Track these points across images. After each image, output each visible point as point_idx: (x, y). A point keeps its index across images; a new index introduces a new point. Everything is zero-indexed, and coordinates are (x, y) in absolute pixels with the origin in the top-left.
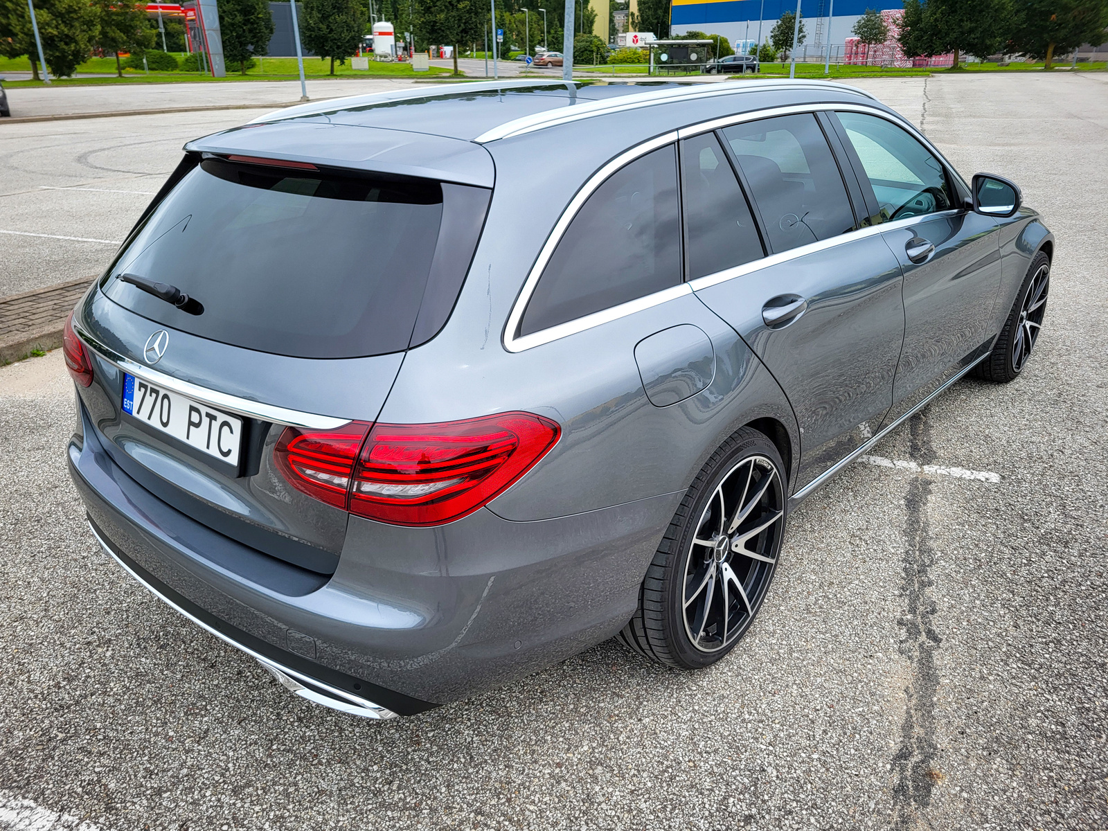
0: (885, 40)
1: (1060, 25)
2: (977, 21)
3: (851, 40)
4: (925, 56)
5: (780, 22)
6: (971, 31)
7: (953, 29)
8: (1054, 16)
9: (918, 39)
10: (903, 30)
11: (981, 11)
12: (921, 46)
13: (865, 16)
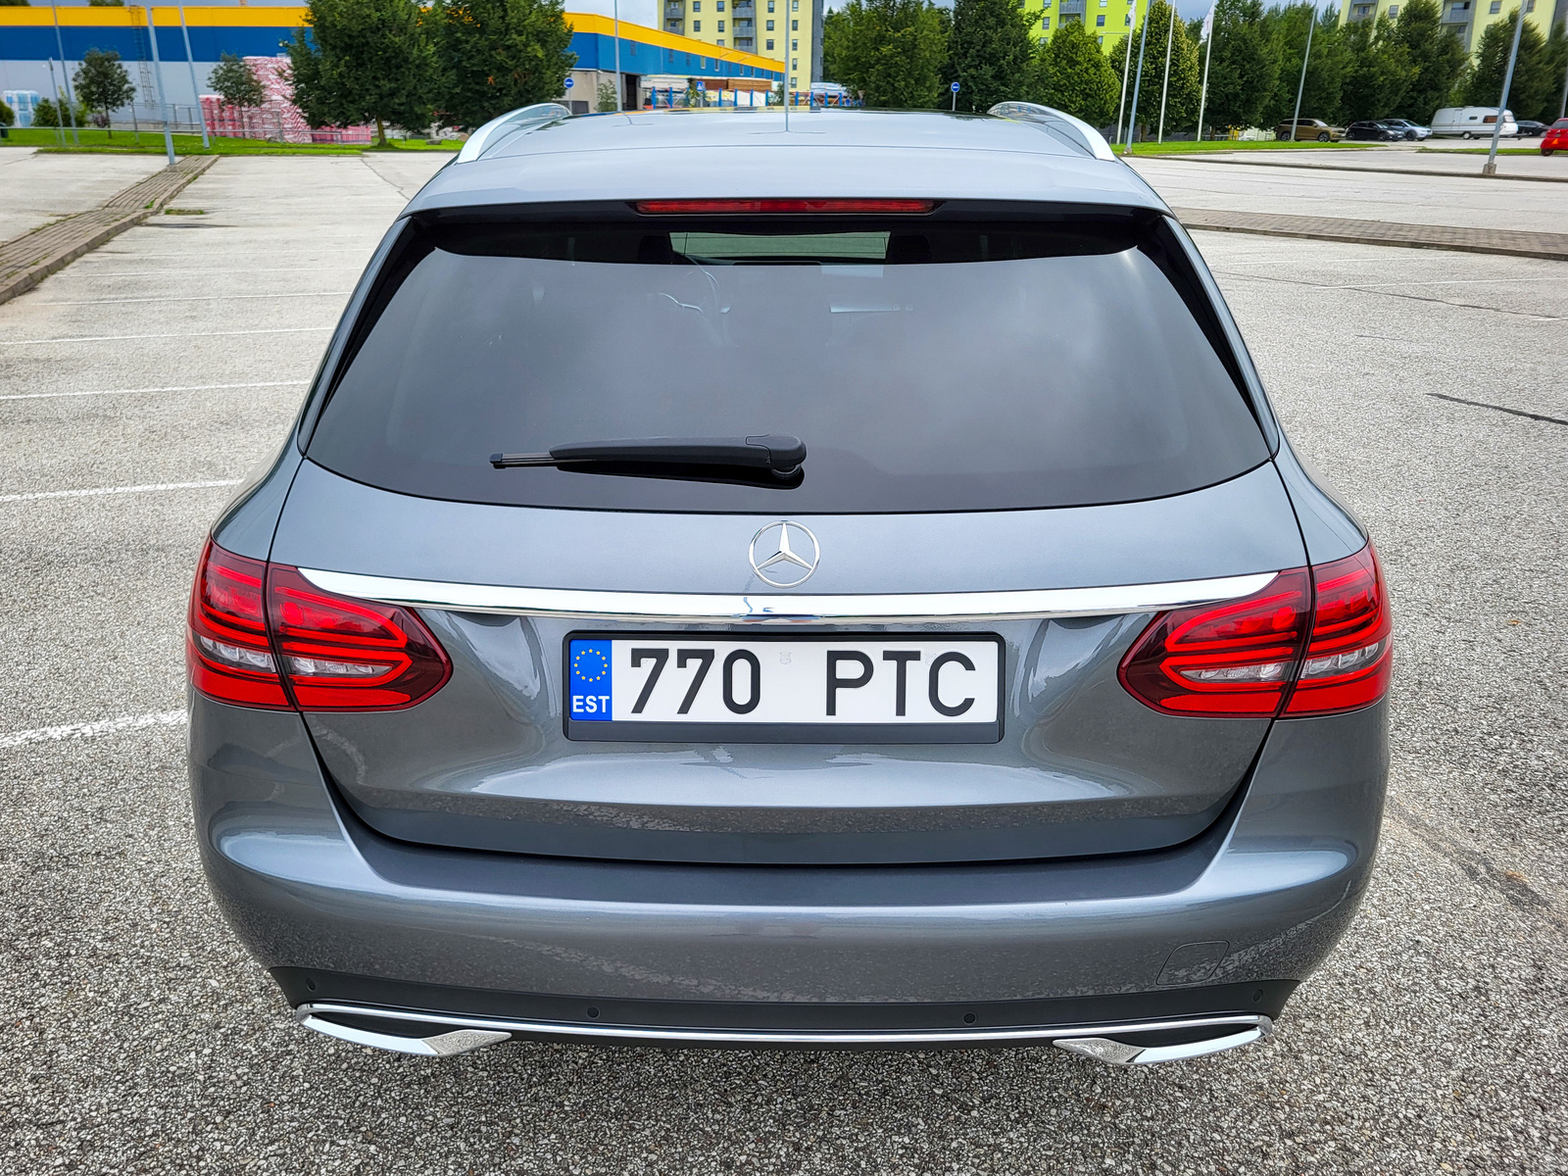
0: (262, 102)
1: (500, 90)
2: (397, 80)
3: (207, 99)
4: (339, 127)
5: (84, 65)
6: (393, 94)
7: (367, 90)
8: (490, 79)
9: (321, 101)
10: (296, 88)
11: (398, 67)
12: (329, 112)
13: (222, 64)
